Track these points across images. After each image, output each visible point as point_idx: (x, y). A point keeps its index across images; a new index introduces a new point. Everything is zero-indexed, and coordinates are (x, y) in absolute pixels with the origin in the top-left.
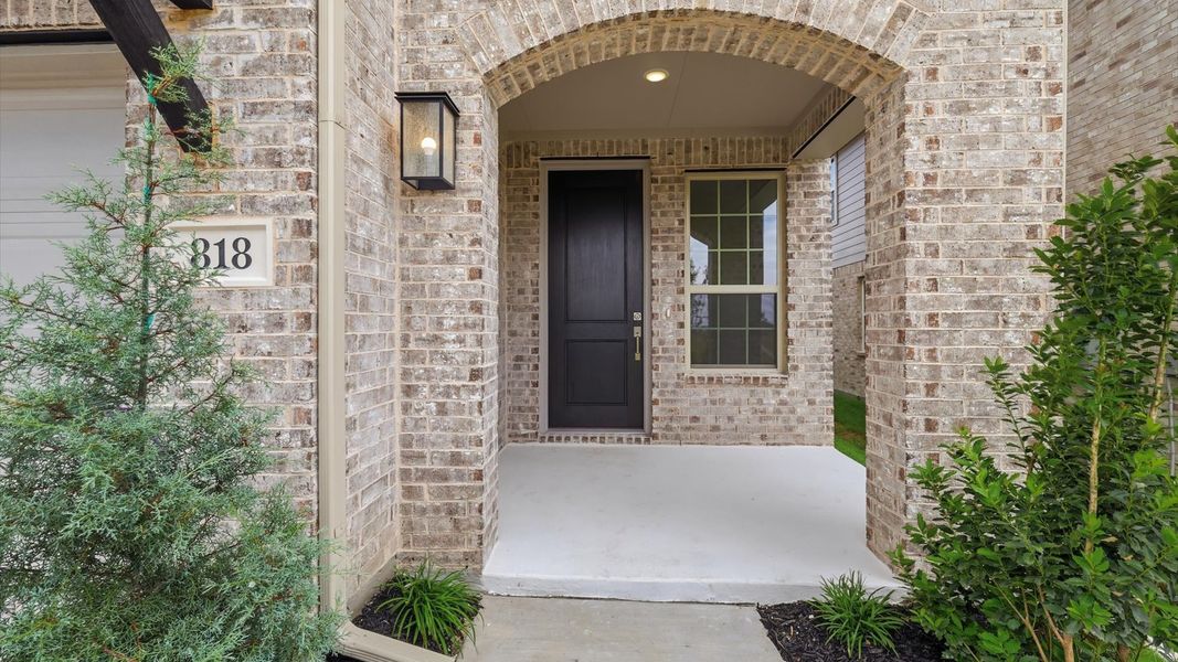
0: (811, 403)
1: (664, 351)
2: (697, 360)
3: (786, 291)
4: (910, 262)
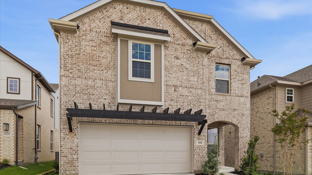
0: (222, 160)
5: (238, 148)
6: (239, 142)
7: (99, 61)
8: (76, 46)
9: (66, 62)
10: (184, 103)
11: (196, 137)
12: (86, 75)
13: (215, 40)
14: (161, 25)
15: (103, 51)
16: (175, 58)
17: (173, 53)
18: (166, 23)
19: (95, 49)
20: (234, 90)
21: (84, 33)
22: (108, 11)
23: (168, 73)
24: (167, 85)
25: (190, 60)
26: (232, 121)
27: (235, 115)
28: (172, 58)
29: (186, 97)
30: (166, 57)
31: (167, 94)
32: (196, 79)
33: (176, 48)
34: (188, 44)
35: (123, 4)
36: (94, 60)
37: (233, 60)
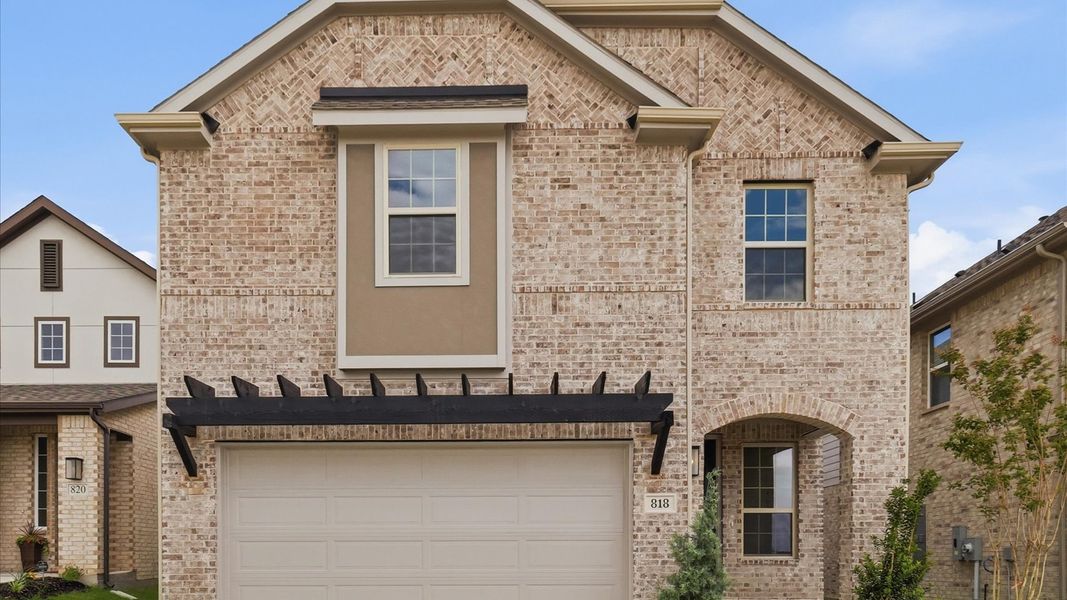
0: (812, 575)
1: (730, 546)
2: (747, 552)
3: (798, 511)
4: (854, 504)
5: (851, 524)
6: (852, 500)
7: (280, 230)
8: (208, 190)
9: (177, 247)
10: (594, 355)
11: (644, 484)
12: (238, 284)
13: (740, 89)
14: (501, 71)
15: (293, 197)
16: (557, 184)
17: (547, 167)
18: (518, 57)
19: (268, 190)
20: (826, 284)
21: (232, 143)
22: (311, 55)
23: (527, 245)
24: (523, 290)
25: (615, 182)
26: (819, 414)
27: (832, 389)
28: (542, 188)
29: (601, 328)
30: (520, 186)
31: (522, 322)
32: (640, 255)
33: (558, 147)
34: (607, 125)
35: (362, 19)
36: (265, 230)
37: (822, 162)
